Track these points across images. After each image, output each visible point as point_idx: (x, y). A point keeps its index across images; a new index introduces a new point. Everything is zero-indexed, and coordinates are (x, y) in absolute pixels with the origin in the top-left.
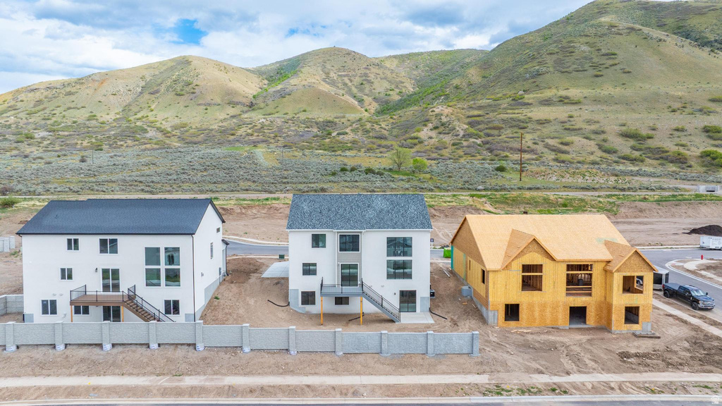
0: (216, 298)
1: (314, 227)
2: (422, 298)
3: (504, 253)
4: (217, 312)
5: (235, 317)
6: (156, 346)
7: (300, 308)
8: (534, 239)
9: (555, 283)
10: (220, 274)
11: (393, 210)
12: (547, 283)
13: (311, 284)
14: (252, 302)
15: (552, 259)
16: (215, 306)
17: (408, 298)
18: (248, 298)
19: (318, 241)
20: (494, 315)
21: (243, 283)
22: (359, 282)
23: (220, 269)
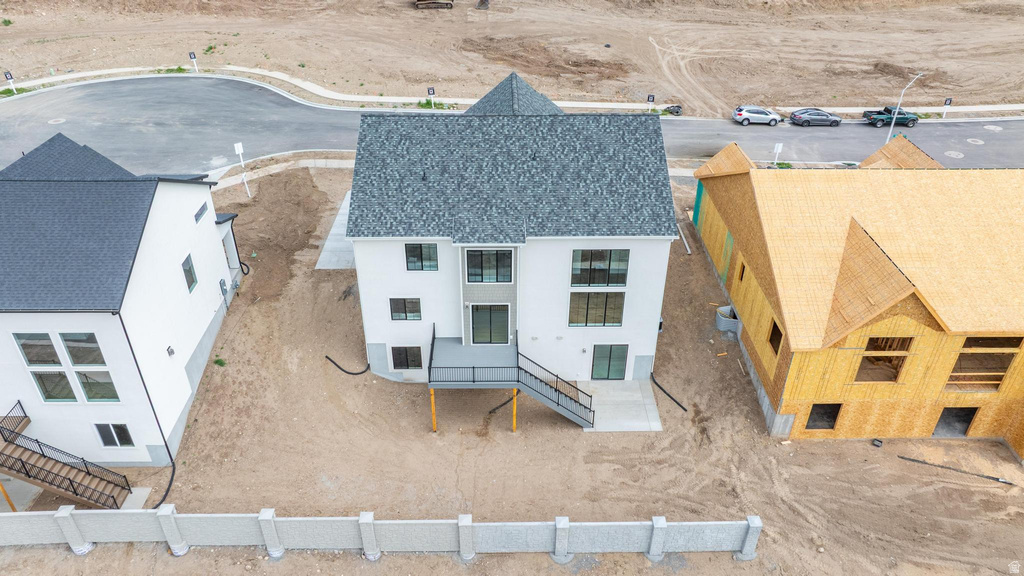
0: (220, 363)
1: (409, 231)
2: (639, 359)
3: (831, 297)
4: (219, 410)
5: (258, 421)
6: (86, 548)
7: (391, 374)
8: (913, 295)
9: (928, 368)
10: (224, 292)
11: (589, 170)
12: (911, 370)
13: (411, 333)
14: (292, 359)
15: (938, 327)
16: (217, 389)
17: (610, 361)
18: (286, 348)
19: (418, 256)
20: (787, 421)
21: (276, 296)
22: (510, 337)
23: (222, 284)
